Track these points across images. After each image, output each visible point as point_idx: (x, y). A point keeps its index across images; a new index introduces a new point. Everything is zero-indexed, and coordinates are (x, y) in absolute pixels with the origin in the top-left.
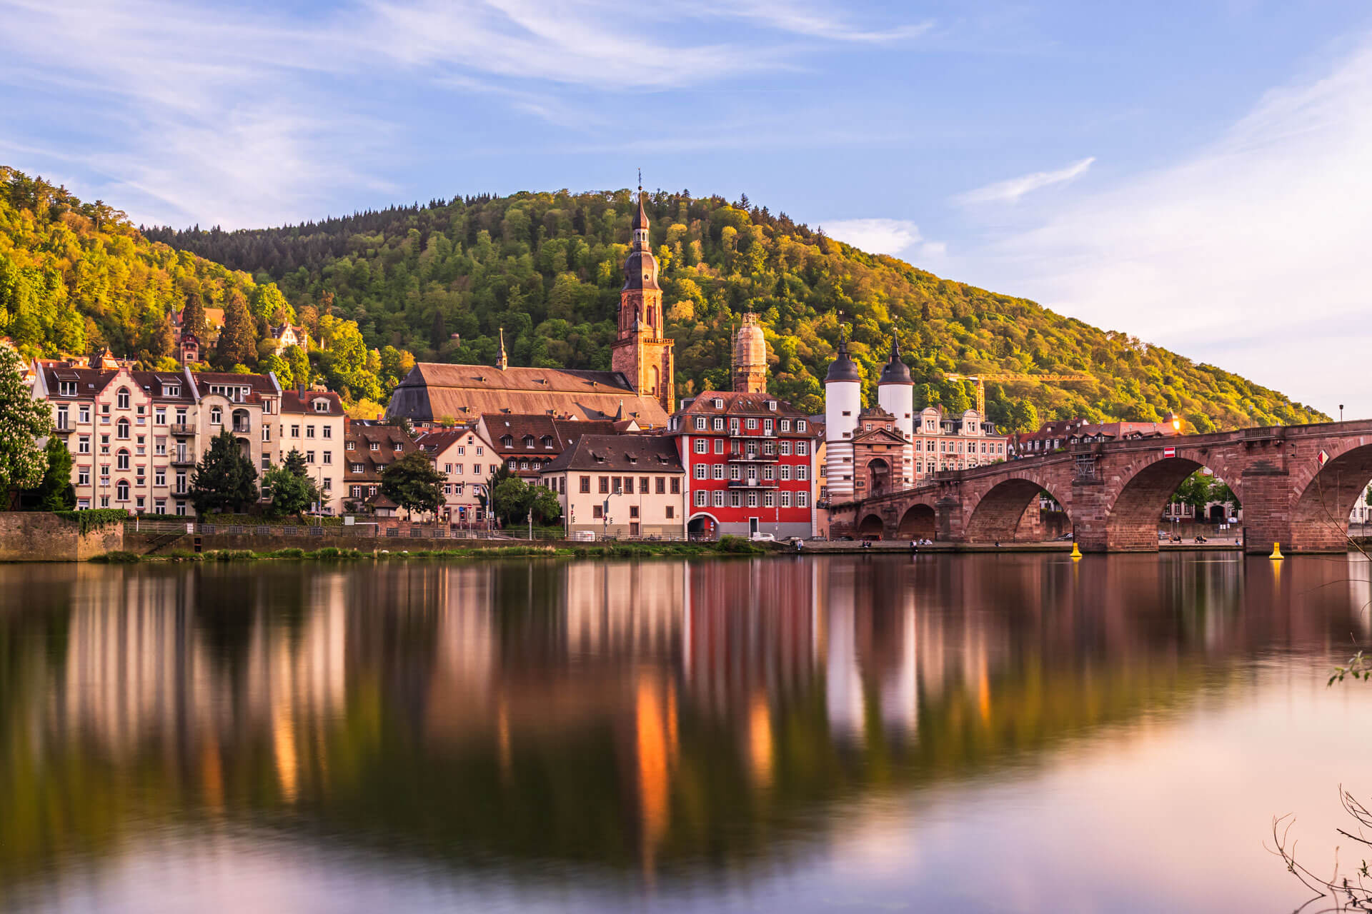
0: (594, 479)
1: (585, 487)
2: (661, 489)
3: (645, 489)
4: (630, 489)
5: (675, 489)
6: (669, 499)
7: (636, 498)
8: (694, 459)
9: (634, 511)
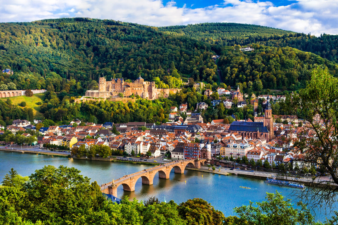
0: (174, 153)
1: (173, 154)
2: (181, 154)
3: (179, 154)
4: (178, 154)
5: (183, 155)
6: (182, 156)
7: (178, 155)
8: (185, 151)
9: (178, 157)
